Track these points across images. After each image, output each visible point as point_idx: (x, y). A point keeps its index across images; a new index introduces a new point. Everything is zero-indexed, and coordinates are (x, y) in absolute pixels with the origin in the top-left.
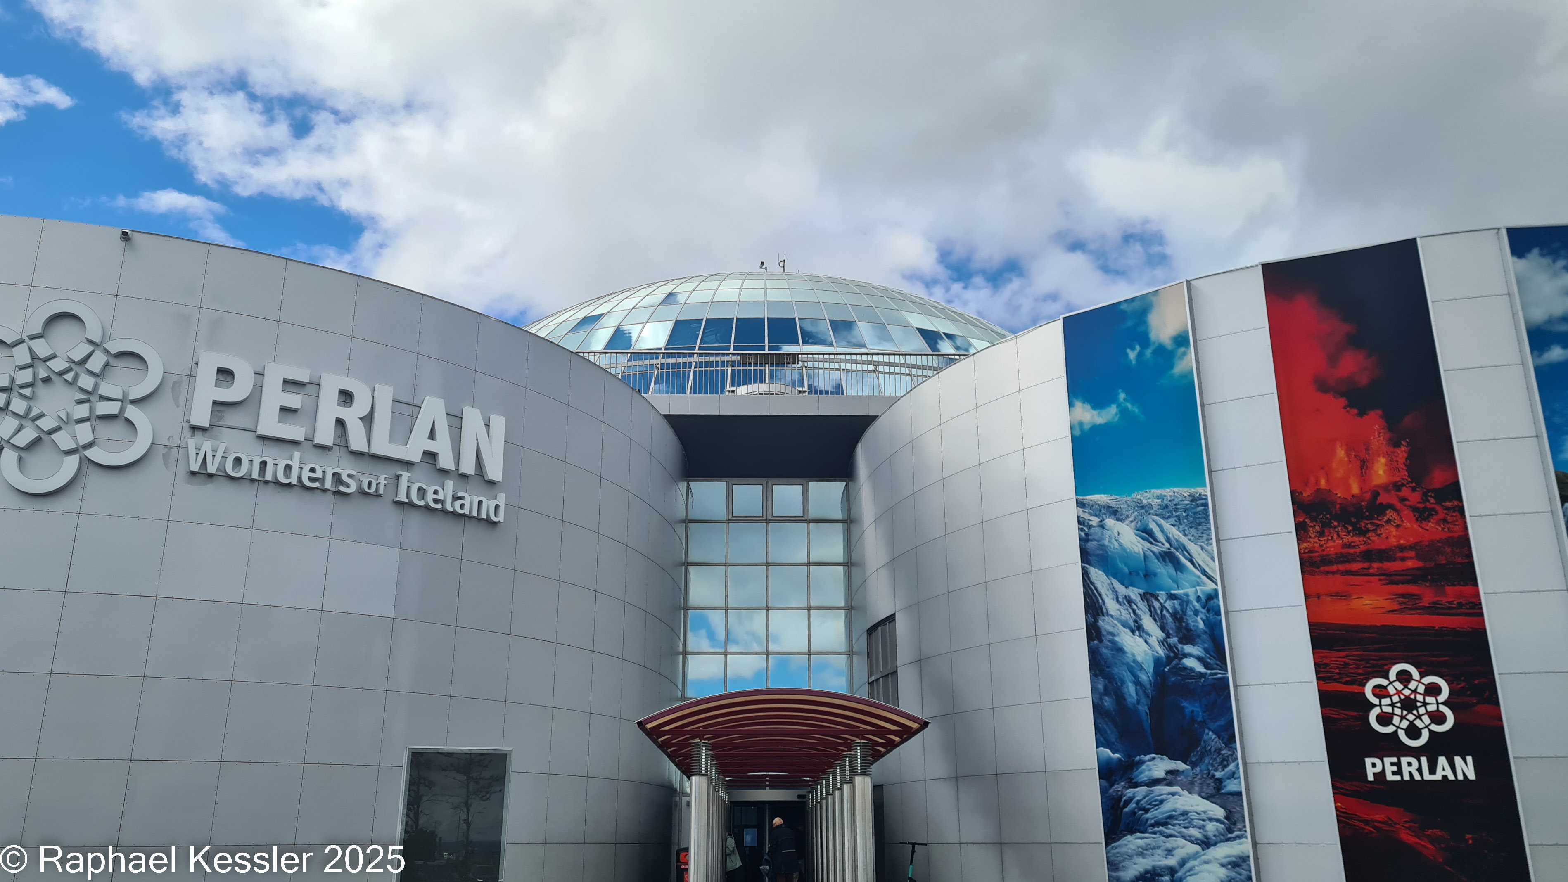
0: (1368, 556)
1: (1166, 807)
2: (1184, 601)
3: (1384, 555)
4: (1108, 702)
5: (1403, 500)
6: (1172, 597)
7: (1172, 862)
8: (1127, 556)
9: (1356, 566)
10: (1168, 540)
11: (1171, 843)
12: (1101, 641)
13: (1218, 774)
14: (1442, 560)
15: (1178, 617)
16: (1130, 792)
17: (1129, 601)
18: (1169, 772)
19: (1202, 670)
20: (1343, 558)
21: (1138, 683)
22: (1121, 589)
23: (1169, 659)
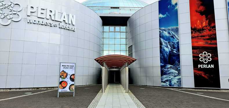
0: (201, 36)
1: (170, 71)
2: (174, 43)
3: (203, 36)
4: (162, 57)
5: (207, 28)
6: (172, 42)
7: (170, 79)
8: (166, 36)
9: (199, 38)
10: (172, 34)
11: (170, 76)
12: (162, 49)
13: (177, 67)
14: (212, 37)
15: (173, 45)
16: (165, 69)
17: (166, 43)
18: (170, 67)
19: (176, 53)
20: (198, 37)
21: (167, 54)
22: (165, 41)
23: (172, 51)
